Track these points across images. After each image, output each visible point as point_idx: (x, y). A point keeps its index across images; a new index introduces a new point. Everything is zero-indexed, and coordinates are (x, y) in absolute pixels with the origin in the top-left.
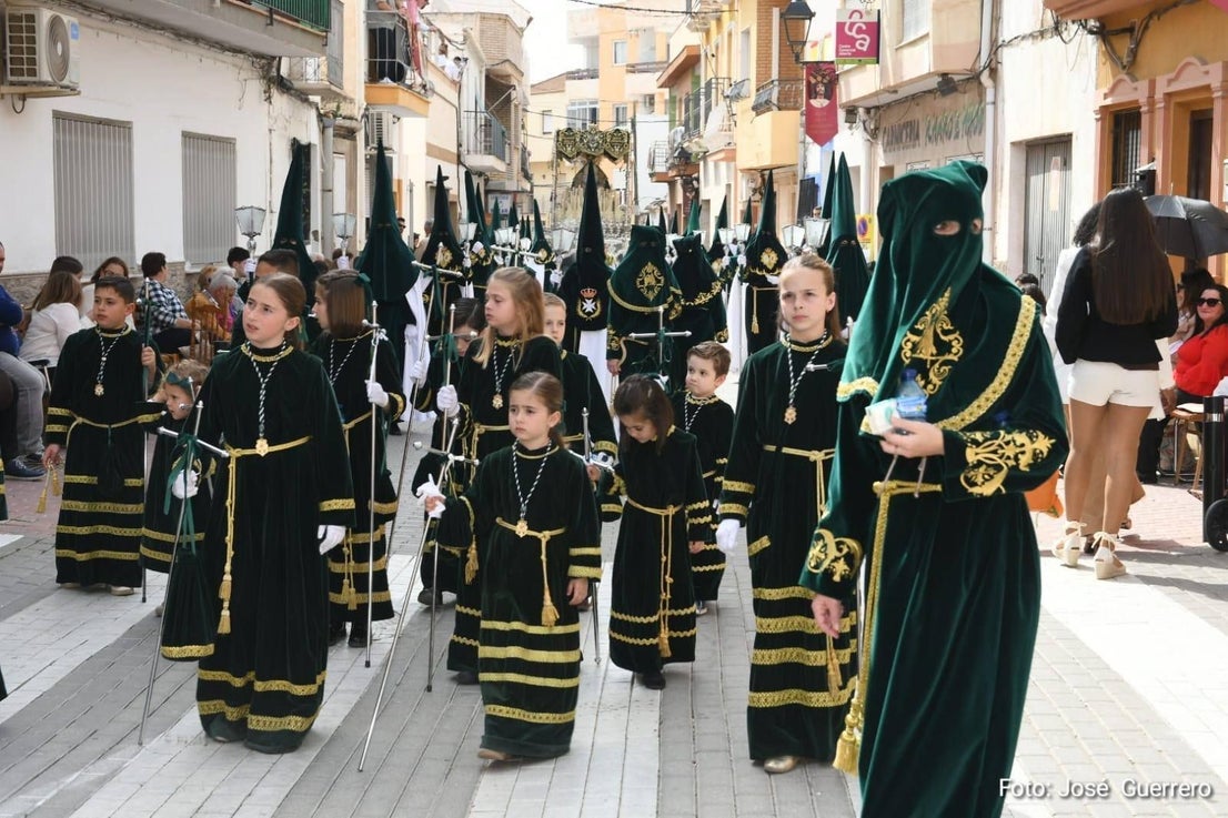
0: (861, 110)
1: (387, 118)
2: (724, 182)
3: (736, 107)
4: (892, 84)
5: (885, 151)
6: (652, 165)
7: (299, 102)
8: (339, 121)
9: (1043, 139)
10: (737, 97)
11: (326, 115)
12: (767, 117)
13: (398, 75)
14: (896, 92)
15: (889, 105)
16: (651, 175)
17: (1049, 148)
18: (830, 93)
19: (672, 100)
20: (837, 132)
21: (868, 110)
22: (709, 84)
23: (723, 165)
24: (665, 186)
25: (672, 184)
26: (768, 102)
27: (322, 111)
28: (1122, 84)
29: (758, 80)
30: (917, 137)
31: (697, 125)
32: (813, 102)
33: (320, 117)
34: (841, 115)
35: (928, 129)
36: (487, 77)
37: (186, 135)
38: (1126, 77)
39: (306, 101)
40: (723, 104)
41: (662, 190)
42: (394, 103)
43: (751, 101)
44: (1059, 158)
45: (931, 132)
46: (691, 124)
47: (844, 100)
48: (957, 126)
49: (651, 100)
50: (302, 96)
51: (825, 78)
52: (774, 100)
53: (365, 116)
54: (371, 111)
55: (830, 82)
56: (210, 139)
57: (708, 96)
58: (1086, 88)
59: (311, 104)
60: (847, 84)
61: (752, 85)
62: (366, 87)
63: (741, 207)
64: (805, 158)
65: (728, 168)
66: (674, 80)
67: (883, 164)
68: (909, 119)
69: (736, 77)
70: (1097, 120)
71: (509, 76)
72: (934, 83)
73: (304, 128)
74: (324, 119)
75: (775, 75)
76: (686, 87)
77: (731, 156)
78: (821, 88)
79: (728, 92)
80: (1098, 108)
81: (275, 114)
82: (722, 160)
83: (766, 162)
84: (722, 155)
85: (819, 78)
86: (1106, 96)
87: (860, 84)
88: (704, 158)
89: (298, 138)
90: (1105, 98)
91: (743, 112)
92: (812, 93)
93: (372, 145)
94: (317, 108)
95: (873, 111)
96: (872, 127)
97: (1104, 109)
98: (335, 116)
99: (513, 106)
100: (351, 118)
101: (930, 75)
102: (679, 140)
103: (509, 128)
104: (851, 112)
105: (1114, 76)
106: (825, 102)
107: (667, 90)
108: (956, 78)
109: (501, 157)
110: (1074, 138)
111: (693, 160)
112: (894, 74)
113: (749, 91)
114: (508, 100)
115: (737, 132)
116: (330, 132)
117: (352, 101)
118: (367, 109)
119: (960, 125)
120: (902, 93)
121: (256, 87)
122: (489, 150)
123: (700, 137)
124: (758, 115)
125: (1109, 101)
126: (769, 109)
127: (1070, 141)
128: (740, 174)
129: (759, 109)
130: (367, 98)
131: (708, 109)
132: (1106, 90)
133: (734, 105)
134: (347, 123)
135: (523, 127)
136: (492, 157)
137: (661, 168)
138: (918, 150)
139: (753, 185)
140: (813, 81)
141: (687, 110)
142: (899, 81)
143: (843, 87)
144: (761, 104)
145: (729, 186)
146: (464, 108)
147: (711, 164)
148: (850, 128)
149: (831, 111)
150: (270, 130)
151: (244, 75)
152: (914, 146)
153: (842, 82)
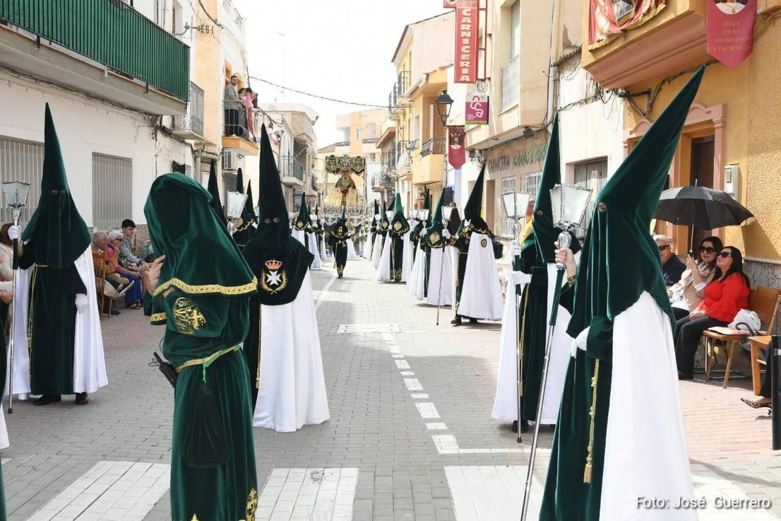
0: (477, 151)
1: (234, 154)
2: (406, 191)
3: (412, 153)
4: (496, 134)
5: (490, 172)
6: (373, 184)
7: (178, 143)
8: (204, 154)
9: (585, 161)
10: (413, 148)
11: (197, 151)
12: (428, 157)
13: (240, 133)
14: (497, 139)
15: (492, 148)
16: (373, 189)
17: (589, 166)
18: (461, 142)
19: (383, 153)
20: (465, 162)
21: (481, 151)
22: (399, 144)
23: (406, 182)
24: (379, 194)
25: (382, 193)
26: (428, 150)
27: (194, 149)
28: (644, 124)
29: (423, 140)
30: (508, 163)
31: (394, 164)
32: (452, 146)
33: (193, 152)
34: (467, 154)
35: (515, 159)
36: (295, 141)
37: (95, 155)
38: (646, 120)
39: (184, 142)
40: (406, 153)
41: (378, 196)
42: (237, 147)
43: (420, 150)
44: (596, 172)
45: (516, 161)
46: (391, 164)
47: (469, 145)
48: (532, 157)
49: (373, 155)
50: (181, 139)
51: (458, 134)
52: (431, 149)
53: (222, 153)
54: (225, 151)
55: (461, 136)
56: (113, 158)
57: (399, 149)
58: (617, 129)
59: (186, 144)
60: (470, 137)
61: (420, 142)
62: (223, 139)
63: (414, 203)
64: (447, 178)
65: (409, 184)
66: (383, 144)
67: (489, 179)
68: (503, 155)
69: (412, 139)
70: (625, 147)
71: (306, 141)
72: (521, 132)
73: (182, 156)
74: (196, 153)
75: (431, 136)
76: (389, 147)
77: (410, 178)
78: (457, 139)
79: (408, 146)
80: (626, 140)
81: (161, 147)
82: (405, 179)
83: (427, 179)
84: (405, 177)
85: (456, 134)
86: (631, 133)
87: (478, 136)
88: (397, 180)
89: (176, 161)
90: (631, 134)
91: (416, 156)
92: (452, 142)
93: (225, 168)
94: (191, 147)
95: (483, 152)
96: (483, 159)
97: (630, 140)
98: (202, 151)
99: (307, 156)
100: (213, 154)
101: (519, 127)
102: (385, 171)
103: (305, 166)
104: (472, 152)
105: (636, 121)
106: (459, 147)
107: (380, 150)
108: (534, 129)
109: (301, 179)
110: (609, 159)
111: (392, 181)
112: (497, 129)
113: (419, 146)
114: (305, 152)
115: (413, 166)
116: (199, 160)
117: (215, 145)
118: (223, 150)
119: (534, 156)
120: (502, 140)
121: (146, 131)
122: (294, 176)
123: (395, 169)
124: (423, 156)
125: (634, 135)
126: (429, 154)
127: (606, 161)
128: (414, 186)
129: (423, 154)
130: (223, 144)
131: (399, 155)
132: (632, 129)
133: (411, 152)
134: (211, 156)
135: (313, 166)
136: (295, 178)
137: (377, 185)
138: (509, 170)
139: (420, 192)
140: (452, 136)
141: (389, 157)
142: (500, 133)
143: (468, 139)
144: (424, 151)
145: (409, 192)
146: (282, 154)
147: (400, 182)
148: (471, 160)
149: (462, 151)
150: (156, 156)
151: (137, 124)
152: (506, 169)
153: (467, 136)
